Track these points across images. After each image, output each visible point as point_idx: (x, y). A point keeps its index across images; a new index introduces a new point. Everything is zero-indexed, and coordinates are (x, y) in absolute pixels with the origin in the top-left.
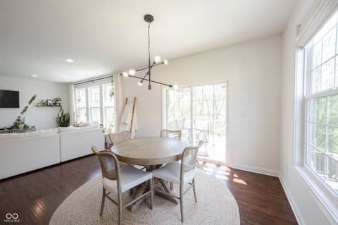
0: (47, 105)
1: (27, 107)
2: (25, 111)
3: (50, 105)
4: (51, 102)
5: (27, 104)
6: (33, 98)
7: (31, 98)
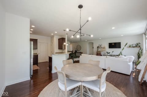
0: (133, 47)
1: (124, 48)
2: (123, 49)
3: (134, 47)
4: (135, 45)
5: (124, 47)
6: (126, 44)
7: (125, 44)
